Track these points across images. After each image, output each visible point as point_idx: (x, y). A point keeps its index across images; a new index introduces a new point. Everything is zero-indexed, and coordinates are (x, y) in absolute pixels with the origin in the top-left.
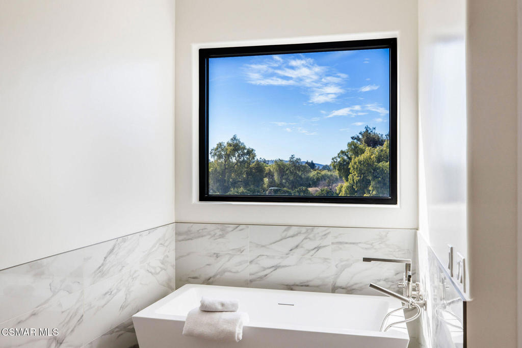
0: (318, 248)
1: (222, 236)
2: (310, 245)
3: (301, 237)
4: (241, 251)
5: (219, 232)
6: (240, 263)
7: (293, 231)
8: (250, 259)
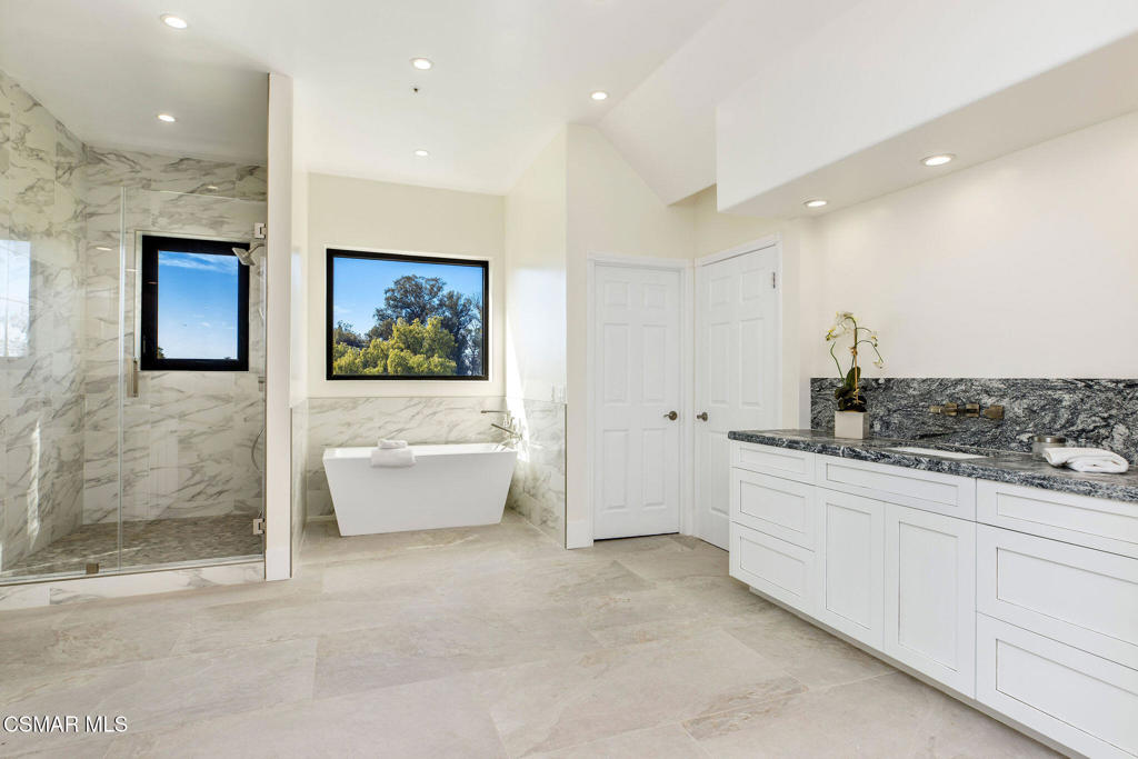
0: (435, 413)
1: (354, 408)
2: (428, 411)
3: (421, 406)
4: (371, 419)
5: (350, 405)
6: (369, 430)
7: (416, 401)
8: (378, 425)
